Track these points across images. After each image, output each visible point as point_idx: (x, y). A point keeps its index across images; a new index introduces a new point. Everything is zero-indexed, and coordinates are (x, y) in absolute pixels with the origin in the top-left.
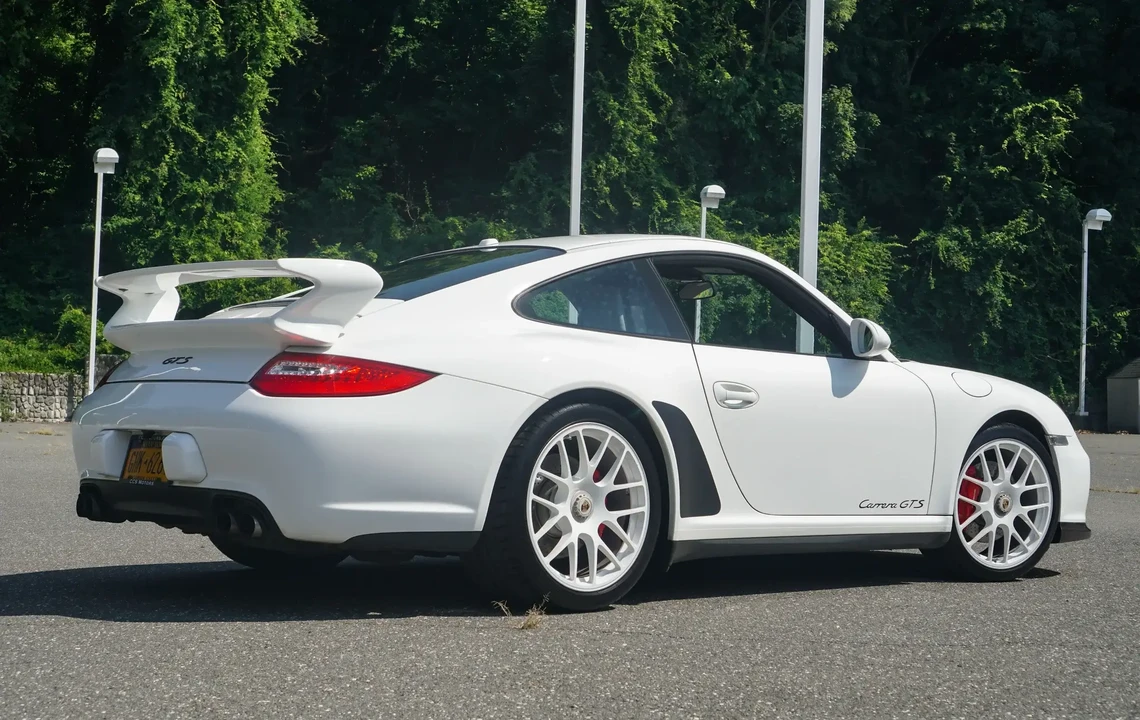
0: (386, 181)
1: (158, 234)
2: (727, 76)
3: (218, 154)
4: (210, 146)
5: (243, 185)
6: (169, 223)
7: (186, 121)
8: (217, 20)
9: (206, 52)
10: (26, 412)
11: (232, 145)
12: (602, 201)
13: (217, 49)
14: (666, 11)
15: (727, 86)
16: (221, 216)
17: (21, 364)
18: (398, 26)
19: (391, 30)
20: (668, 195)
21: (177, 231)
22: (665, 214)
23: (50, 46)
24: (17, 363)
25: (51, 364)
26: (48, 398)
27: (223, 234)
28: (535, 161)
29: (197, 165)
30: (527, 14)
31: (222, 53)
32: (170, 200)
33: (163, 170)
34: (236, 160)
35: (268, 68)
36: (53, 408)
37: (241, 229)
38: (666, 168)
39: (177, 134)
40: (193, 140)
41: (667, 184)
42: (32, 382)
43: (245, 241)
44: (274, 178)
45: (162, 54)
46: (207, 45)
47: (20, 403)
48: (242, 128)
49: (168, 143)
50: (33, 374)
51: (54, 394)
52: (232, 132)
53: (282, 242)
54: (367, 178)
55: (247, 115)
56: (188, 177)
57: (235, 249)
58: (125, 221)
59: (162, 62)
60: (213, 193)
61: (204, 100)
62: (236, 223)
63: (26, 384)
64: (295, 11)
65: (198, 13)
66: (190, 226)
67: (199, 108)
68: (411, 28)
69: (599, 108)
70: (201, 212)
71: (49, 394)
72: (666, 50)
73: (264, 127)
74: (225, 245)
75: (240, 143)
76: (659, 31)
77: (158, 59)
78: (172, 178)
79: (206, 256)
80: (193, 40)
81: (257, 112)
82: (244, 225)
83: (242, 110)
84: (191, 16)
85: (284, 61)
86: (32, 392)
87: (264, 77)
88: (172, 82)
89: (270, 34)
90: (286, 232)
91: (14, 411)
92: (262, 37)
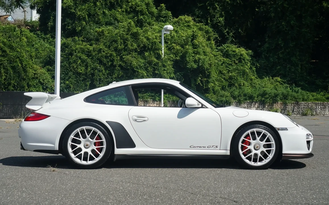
10: (318, 113)
17: (317, 100)
24: (315, 99)
25: (325, 99)
26: (324, 109)
36: (326, 112)
42: (319, 105)
47: (316, 111)
50: (320, 102)
51: (326, 108)
63: (318, 105)
71: (325, 108)
86: (319, 107)
91: (314, 113)
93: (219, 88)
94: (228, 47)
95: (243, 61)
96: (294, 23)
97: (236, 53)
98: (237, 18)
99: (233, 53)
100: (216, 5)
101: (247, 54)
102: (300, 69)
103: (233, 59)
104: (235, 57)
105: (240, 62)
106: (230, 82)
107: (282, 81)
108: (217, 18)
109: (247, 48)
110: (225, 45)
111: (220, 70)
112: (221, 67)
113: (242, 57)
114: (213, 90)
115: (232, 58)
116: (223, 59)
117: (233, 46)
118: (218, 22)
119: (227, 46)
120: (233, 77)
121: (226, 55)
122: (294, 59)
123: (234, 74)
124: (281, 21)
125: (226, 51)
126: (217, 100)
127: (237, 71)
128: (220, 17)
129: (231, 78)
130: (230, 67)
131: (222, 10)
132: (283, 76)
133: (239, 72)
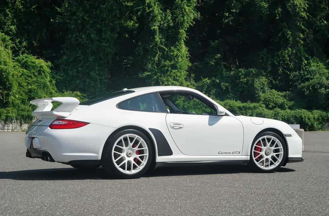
0: (224, 58)
1: (155, 77)
2: (325, 22)
3: (172, 53)
4: (169, 51)
5: (179, 62)
6: (158, 74)
7: (162, 44)
8: (170, 15)
9: (167, 24)
11: (176, 51)
12: (287, 62)
13: (170, 23)
14: (304, 4)
15: (325, 25)
16: (173, 71)
18: (226, 13)
19: (224, 14)
20: (307, 59)
21: (161, 76)
22: (306, 65)
23: (127, 24)
27: (174, 76)
28: (266, 51)
29: (166, 57)
30: (264, 6)
31: (172, 24)
32: (159, 67)
33: (157, 58)
34: (177, 54)
35: (186, 28)
37: (179, 75)
38: (307, 51)
39: (160, 48)
40: (165, 50)
41: (307, 56)
43: (180, 78)
44: (188, 59)
45: (155, 26)
46: (167, 22)
48: (178, 45)
49: (157, 51)
52: (176, 47)
53: (193, 78)
54: (218, 58)
55: (179, 42)
56: (163, 60)
57: (177, 80)
58: (148, 73)
59: (155, 28)
60: (170, 64)
61: (167, 38)
62: (178, 73)
64: (192, 11)
65: (164, 13)
66: (164, 74)
67: (166, 40)
68: (230, 13)
69: (285, 34)
70: (167, 70)
72: (305, 15)
73: (185, 45)
74: (175, 79)
75: (178, 50)
76: (302, 10)
77: (153, 27)
78: (159, 61)
79: (169, 83)
80: (163, 21)
81: (183, 41)
82: (180, 73)
83: (178, 40)
84: (162, 14)
85: (190, 25)
87: (185, 31)
88: (158, 33)
89: (186, 18)
90: (194, 75)
92: (183, 19)
93: (19, 102)
94: (27, 57)
95: (42, 73)
96: (94, 36)
97: (36, 65)
98: (30, 27)
99: (32, 64)
100: (7, 11)
101: (48, 66)
102: (99, 84)
103: (33, 71)
104: (34, 69)
105: (40, 74)
106: (30, 96)
107: (82, 96)
108: (8, 26)
109: (46, 60)
110: (23, 55)
111: (19, 82)
112: (20, 79)
113: (42, 69)
114: (13, 103)
115: (31, 70)
116: (22, 70)
117: (31, 57)
118: (9, 31)
119: (25, 56)
120: (33, 90)
121: (25, 66)
122: (93, 74)
123: (34, 87)
124: (80, 34)
125: (25, 62)
126: (18, 115)
127: (37, 84)
128: (11, 25)
129: (30, 91)
130: (29, 79)
131: (14, 17)
132: (82, 91)
133: (39, 85)
